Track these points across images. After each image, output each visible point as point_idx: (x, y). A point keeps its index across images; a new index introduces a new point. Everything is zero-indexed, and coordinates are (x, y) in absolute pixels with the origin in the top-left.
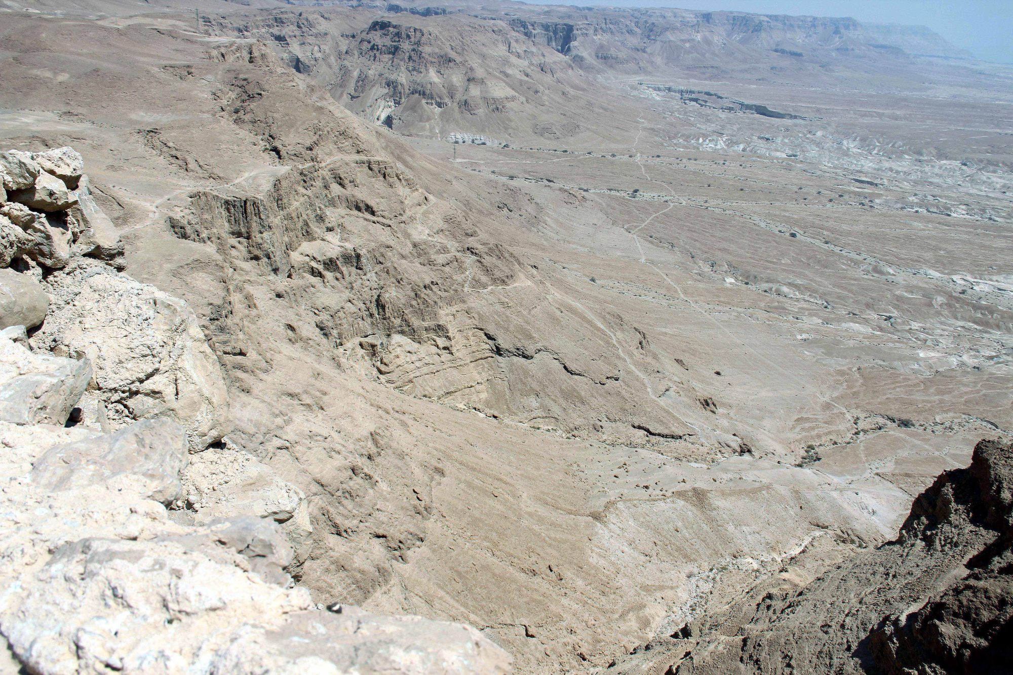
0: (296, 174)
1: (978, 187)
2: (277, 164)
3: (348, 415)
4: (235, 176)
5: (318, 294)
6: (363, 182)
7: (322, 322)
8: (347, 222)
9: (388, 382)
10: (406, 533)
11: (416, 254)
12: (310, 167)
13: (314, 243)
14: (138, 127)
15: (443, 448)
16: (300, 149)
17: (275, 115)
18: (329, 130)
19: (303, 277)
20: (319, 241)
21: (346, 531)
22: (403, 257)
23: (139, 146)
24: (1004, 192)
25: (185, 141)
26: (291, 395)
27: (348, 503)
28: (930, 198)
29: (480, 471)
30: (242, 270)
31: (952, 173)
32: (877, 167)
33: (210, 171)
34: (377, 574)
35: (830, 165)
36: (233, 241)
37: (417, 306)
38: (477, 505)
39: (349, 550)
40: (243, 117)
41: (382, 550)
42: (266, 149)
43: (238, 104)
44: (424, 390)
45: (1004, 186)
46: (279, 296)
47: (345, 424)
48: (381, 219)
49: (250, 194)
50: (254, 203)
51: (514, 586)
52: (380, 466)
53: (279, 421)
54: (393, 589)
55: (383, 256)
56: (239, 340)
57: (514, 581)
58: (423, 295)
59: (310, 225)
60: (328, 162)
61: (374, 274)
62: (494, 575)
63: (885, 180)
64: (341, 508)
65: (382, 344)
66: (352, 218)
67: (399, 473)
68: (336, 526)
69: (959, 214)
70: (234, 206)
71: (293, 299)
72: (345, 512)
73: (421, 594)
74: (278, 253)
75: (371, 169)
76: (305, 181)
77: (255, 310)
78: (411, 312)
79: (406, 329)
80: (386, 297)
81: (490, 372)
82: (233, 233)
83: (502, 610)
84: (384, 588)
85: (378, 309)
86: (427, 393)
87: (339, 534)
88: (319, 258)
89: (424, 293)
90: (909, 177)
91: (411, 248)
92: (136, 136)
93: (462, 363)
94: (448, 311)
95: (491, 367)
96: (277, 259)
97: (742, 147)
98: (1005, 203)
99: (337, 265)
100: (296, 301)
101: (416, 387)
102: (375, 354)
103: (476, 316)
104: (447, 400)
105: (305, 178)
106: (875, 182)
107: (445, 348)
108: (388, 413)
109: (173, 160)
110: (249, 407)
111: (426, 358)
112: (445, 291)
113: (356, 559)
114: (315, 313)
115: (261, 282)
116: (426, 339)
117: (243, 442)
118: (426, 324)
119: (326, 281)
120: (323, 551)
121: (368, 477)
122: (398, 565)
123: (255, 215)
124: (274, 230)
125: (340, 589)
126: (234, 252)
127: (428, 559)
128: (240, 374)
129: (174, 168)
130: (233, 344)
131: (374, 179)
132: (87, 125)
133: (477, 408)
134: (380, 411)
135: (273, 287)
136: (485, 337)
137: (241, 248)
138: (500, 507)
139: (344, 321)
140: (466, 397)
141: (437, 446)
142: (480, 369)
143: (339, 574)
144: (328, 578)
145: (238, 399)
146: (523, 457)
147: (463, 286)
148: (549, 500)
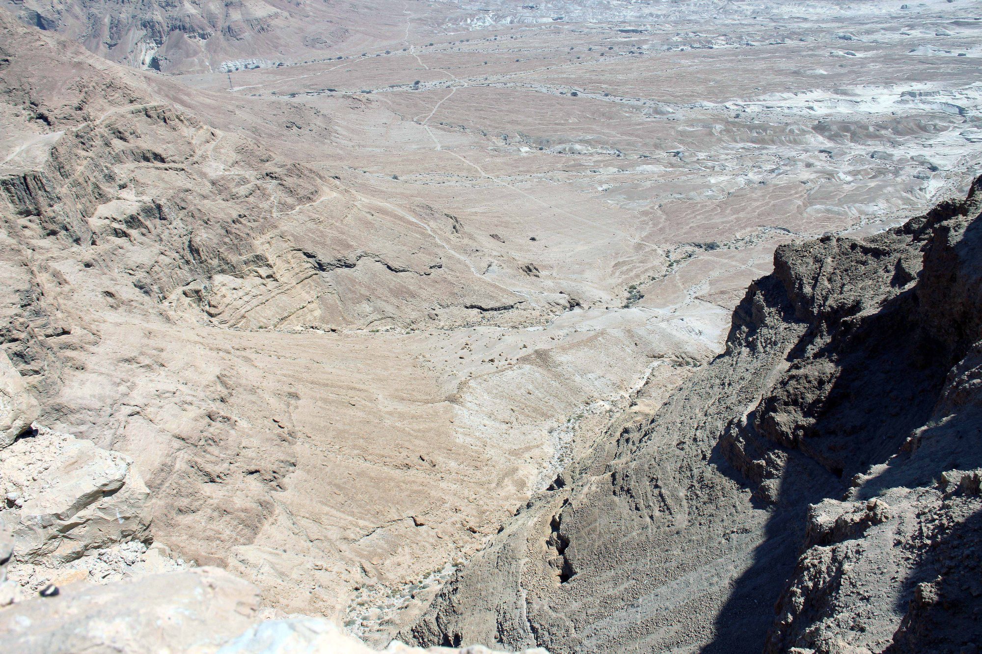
0: (72, 138)
1: (731, 17)
2: (48, 131)
3: (190, 365)
4: (5, 153)
5: (128, 254)
6: (145, 132)
7: (139, 281)
8: (140, 175)
9: (221, 323)
10: (277, 463)
11: (217, 192)
12: (84, 128)
13: (110, 204)
15: (290, 373)
16: (68, 111)
17: (30, 80)
18: (94, 84)
19: (108, 241)
20: (115, 201)
21: (219, 477)
22: (204, 197)
24: (755, 18)
26: (127, 360)
27: (214, 450)
28: (691, 35)
29: (332, 386)
30: (41, 248)
31: (706, 8)
32: (638, 15)
34: (260, 508)
35: (595, 21)
36: (23, 221)
37: (231, 243)
38: (338, 418)
39: (226, 493)
41: (259, 484)
42: (32, 118)
44: (259, 322)
45: (753, 12)
46: (88, 265)
47: (189, 374)
48: (172, 165)
49: (27, 169)
50: (35, 177)
51: (392, 484)
52: (235, 406)
53: (123, 389)
54: (280, 518)
55: (184, 201)
56: (59, 320)
57: (392, 479)
58: (234, 231)
59: (101, 186)
60: (102, 118)
61: (180, 222)
62: (371, 478)
63: (648, 26)
64: (208, 456)
65: (205, 287)
66: (143, 170)
67: (255, 408)
68: (207, 474)
69: (720, 44)
70: (13, 185)
71: (103, 265)
72: (213, 459)
73: (307, 515)
74: (75, 223)
75: (149, 116)
76: (83, 143)
77: (67, 286)
78: (227, 250)
79: (226, 267)
80: (197, 241)
81: (318, 289)
82: (21, 213)
83: (387, 509)
84: (271, 520)
85: (193, 254)
86: (262, 324)
87: (213, 481)
88: (120, 218)
89: (234, 228)
90: (669, 19)
91: (211, 187)
93: (288, 287)
94: (262, 240)
95: (318, 284)
96: (76, 228)
97: (509, 19)
98: (758, 28)
99: (139, 221)
100: (107, 266)
101: (250, 321)
102: (201, 300)
103: (291, 238)
104: (284, 326)
105: (83, 140)
106: (640, 29)
107: (269, 277)
108: (229, 353)
110: (88, 384)
111: (253, 290)
112: (254, 221)
113: (235, 500)
114: (130, 274)
115: (65, 256)
116: (248, 272)
117: (91, 419)
118: (244, 258)
119: (132, 239)
120: (201, 502)
121: (226, 419)
122: (278, 495)
123: (40, 190)
124: (64, 200)
125: (228, 532)
126: (27, 232)
127: (305, 481)
128: (69, 353)
130: (53, 325)
131: (154, 126)
133: (314, 326)
134: (221, 353)
135: (79, 258)
136: (305, 257)
137: (34, 226)
138: (360, 414)
139: (162, 274)
140: (301, 318)
141: (285, 372)
142: (308, 289)
143: (224, 519)
144: (214, 526)
145: (74, 378)
146: (370, 362)
147: (271, 212)
148: (405, 395)
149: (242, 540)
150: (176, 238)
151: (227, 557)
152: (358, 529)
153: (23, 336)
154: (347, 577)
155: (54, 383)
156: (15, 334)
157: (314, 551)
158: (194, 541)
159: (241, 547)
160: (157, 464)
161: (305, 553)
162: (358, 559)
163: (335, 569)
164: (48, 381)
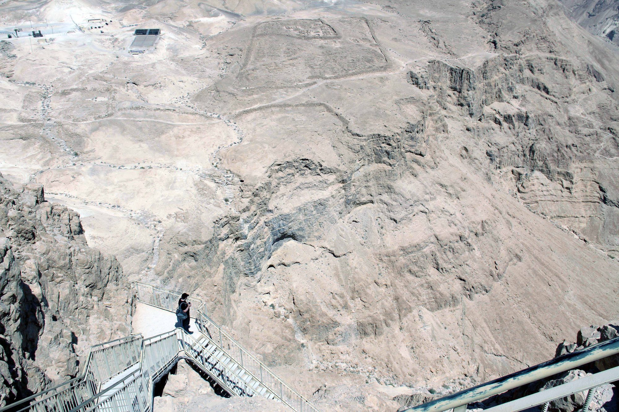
0: (501, 59)
2: (492, 51)
3: (472, 206)
4: (463, 54)
5: (495, 135)
6: (548, 72)
7: (491, 152)
8: (529, 95)
9: (521, 198)
10: (478, 284)
11: (568, 124)
12: (513, 57)
13: (502, 103)
14: (420, 18)
15: (528, 245)
16: (510, 44)
17: (504, 21)
18: (535, 35)
19: (489, 123)
20: (505, 103)
21: (442, 269)
22: (559, 124)
23: (416, 29)
25: (442, 30)
26: (442, 185)
27: (450, 255)
29: (546, 267)
30: (450, 110)
33: (450, 49)
34: (451, 299)
36: (450, 92)
37: (557, 157)
38: (533, 286)
39: (440, 280)
40: (484, 20)
41: (460, 287)
42: (490, 41)
43: (486, 11)
44: (544, 210)
46: (468, 130)
47: (469, 211)
48: (552, 98)
49: (467, 67)
50: (468, 72)
51: (533, 341)
52: (481, 242)
53: (427, 197)
54: (457, 311)
55: (544, 120)
56: (422, 147)
57: (535, 338)
58: (563, 151)
59: (502, 92)
60: (527, 55)
61: (535, 131)
62: (524, 329)
64: (444, 256)
65: (527, 174)
66: (533, 93)
67: (490, 249)
68: (437, 264)
70: (455, 72)
71: (476, 133)
72: (446, 258)
73: (472, 321)
74: (476, 105)
75: (556, 64)
76: (506, 65)
77: (446, 134)
78: (552, 160)
79: (545, 169)
80: (537, 146)
81: (593, 212)
82: (451, 88)
83: (518, 351)
84: (452, 308)
85: (530, 153)
86: (544, 212)
87: (438, 269)
88: (502, 113)
89: (564, 150)
91: (566, 120)
92: (417, 24)
93: (576, 200)
94: (577, 165)
95: (596, 209)
96: (474, 108)
99: (512, 119)
100: (478, 135)
101: (539, 206)
102: (519, 180)
103: (597, 173)
104: (557, 221)
105: (507, 63)
107: (567, 188)
108: (501, 214)
109: (432, 40)
110: (413, 184)
111: (553, 191)
112: (581, 152)
113: (442, 286)
114: (489, 146)
115: (459, 119)
116: (556, 179)
117: (401, 202)
118: (559, 170)
119: (502, 128)
120: (423, 274)
121: (469, 244)
122: (466, 300)
123: (467, 80)
124: (477, 91)
125: (425, 298)
126: (449, 99)
127: (486, 303)
128: (415, 166)
129: (430, 44)
130: (417, 148)
131: (555, 71)
132: (395, 14)
133: (575, 231)
134: (496, 211)
135: (466, 124)
136: (599, 189)
137: (454, 96)
138: (549, 292)
139: (506, 154)
140: (571, 222)
141: (525, 242)
142: (587, 208)
143: (428, 290)
144: (421, 290)
145: (408, 178)
146: (586, 270)
147: (595, 152)
148: (590, 302)
149: (428, 306)
150: (526, 139)
151: (414, 308)
152: (492, 348)
153: (394, 144)
154: (465, 366)
155: (395, 175)
156: (392, 142)
157: (460, 340)
158: (405, 289)
159: (425, 309)
160: (415, 242)
161: (455, 337)
162: (479, 361)
163: (463, 357)
164: (394, 172)
